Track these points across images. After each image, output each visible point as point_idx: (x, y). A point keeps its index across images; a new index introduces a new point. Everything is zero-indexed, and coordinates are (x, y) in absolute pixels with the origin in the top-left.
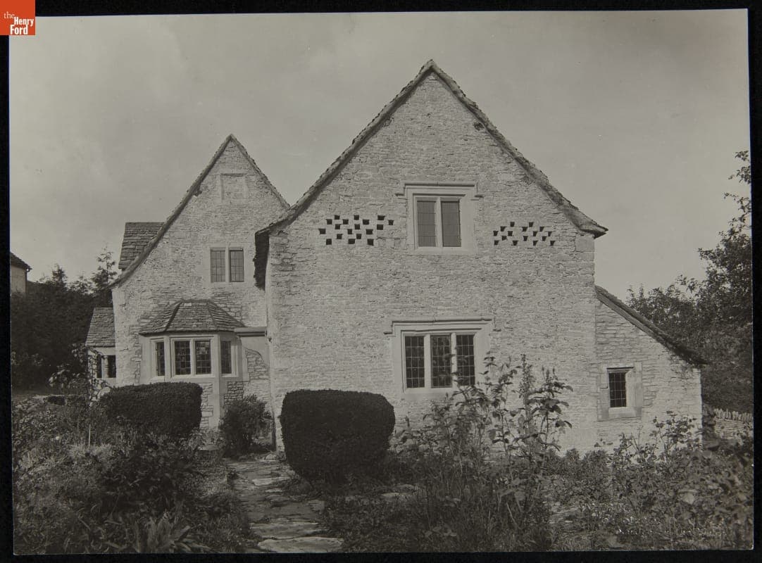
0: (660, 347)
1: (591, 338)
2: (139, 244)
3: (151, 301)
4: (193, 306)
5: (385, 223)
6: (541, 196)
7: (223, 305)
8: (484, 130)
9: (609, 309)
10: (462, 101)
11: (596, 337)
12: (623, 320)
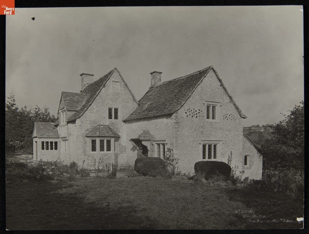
0: (255, 150)
1: (242, 147)
2: (70, 101)
3: (89, 125)
4: (104, 127)
5: (200, 111)
6: (233, 107)
7: (112, 127)
8: (222, 87)
9: (246, 139)
10: (218, 78)
11: (243, 146)
12: (248, 142)
